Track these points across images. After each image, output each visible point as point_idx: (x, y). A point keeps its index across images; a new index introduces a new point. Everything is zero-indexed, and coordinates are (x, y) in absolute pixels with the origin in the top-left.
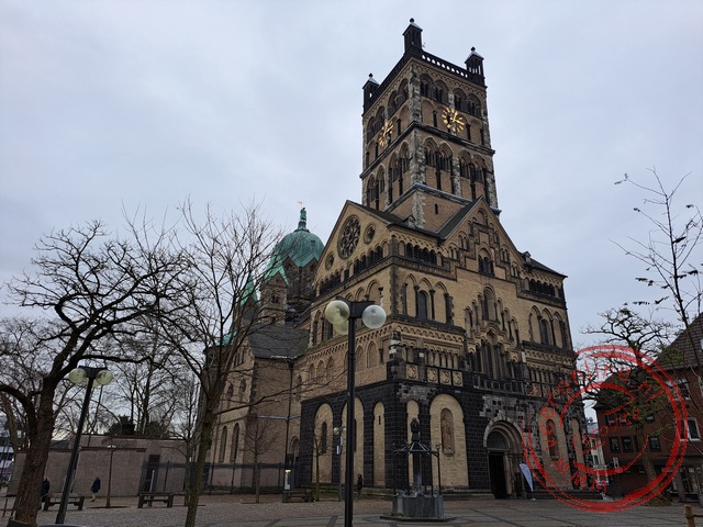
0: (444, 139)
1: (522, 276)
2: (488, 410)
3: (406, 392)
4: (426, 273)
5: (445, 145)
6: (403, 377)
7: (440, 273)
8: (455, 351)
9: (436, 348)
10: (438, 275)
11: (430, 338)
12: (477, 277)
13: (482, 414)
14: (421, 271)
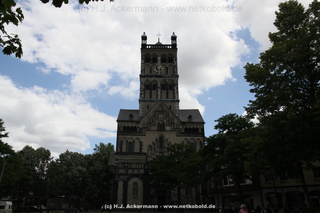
0: (154, 77)
1: (181, 127)
3: (118, 178)
4: (131, 135)
6: (117, 173)
7: (138, 134)
8: (142, 161)
9: (134, 162)
10: (136, 135)
11: (130, 158)
12: (156, 132)
14: (129, 135)
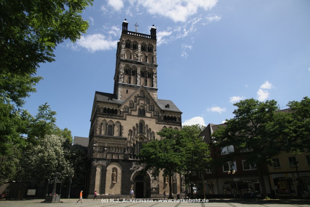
1: (160, 115)
2: (134, 167)
3: (96, 162)
4: (112, 118)
5: (134, 66)
6: (96, 157)
8: (122, 146)
9: (113, 146)
10: (117, 119)
11: (110, 142)
12: (137, 118)
13: (131, 169)
14: (110, 118)
